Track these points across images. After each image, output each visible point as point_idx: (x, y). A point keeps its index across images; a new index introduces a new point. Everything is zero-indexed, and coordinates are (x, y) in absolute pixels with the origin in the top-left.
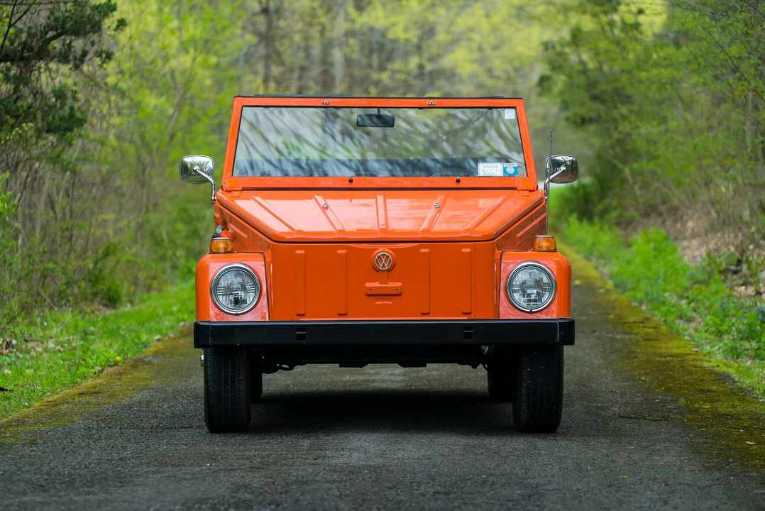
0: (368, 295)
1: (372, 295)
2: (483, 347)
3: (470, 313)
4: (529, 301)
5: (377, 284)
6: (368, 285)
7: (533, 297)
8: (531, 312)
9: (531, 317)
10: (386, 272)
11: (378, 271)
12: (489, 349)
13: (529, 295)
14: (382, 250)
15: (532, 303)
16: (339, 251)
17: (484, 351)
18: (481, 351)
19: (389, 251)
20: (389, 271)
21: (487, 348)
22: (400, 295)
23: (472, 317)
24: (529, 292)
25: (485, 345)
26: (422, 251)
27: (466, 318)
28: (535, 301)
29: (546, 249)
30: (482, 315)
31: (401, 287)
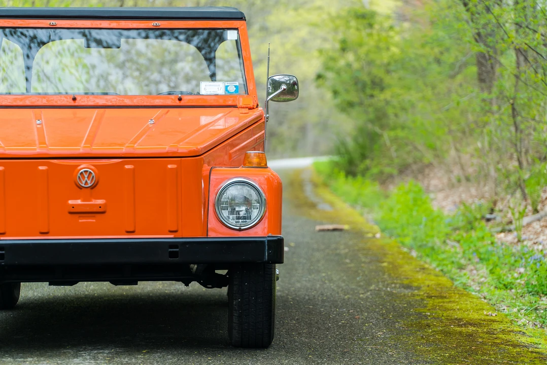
0: (71, 213)
1: (76, 212)
2: (192, 265)
3: (176, 231)
4: (238, 218)
5: (79, 202)
6: (70, 202)
7: (242, 214)
8: (240, 230)
9: (241, 234)
10: (88, 190)
11: (80, 187)
12: (197, 268)
13: (238, 212)
14: (84, 166)
15: (240, 221)
16: (41, 168)
17: (192, 269)
18: (190, 269)
19: (93, 167)
20: (93, 187)
21: (196, 266)
22: (103, 213)
23: (178, 235)
24: (237, 209)
25: (194, 263)
26: (127, 167)
27: (172, 236)
28: (244, 218)
29: (256, 166)
30: (190, 233)
31: (105, 205)
